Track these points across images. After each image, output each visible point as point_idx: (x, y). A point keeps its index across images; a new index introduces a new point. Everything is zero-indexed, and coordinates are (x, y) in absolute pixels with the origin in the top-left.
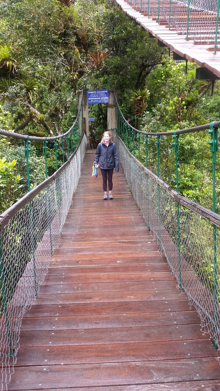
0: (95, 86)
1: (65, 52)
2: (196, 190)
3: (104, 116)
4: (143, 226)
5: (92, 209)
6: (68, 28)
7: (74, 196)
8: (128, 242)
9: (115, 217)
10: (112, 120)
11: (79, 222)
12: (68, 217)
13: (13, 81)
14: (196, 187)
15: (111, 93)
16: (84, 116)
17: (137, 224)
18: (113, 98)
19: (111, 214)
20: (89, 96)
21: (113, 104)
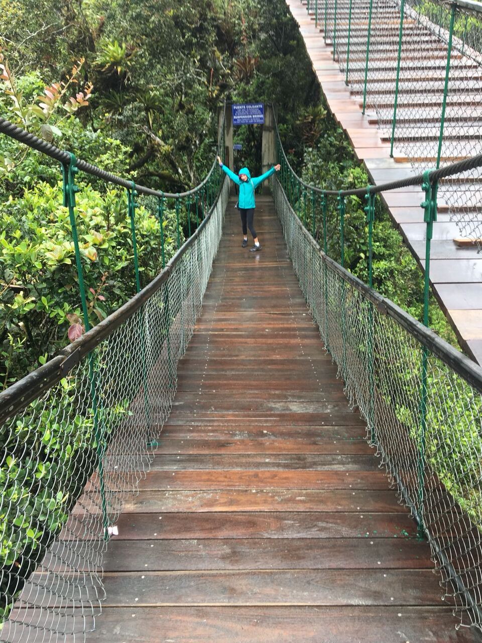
0: (244, 94)
1: (201, 55)
2: (391, 261)
3: (257, 142)
4: (299, 298)
5: (237, 279)
6: (205, 20)
7: (214, 262)
8: (279, 314)
9: (266, 288)
10: (269, 150)
11: (222, 293)
12: (208, 288)
13: (126, 95)
14: (390, 255)
15: (268, 109)
16: (227, 144)
17: (293, 297)
18: (271, 116)
19: (262, 285)
20: (235, 113)
21: (271, 125)
